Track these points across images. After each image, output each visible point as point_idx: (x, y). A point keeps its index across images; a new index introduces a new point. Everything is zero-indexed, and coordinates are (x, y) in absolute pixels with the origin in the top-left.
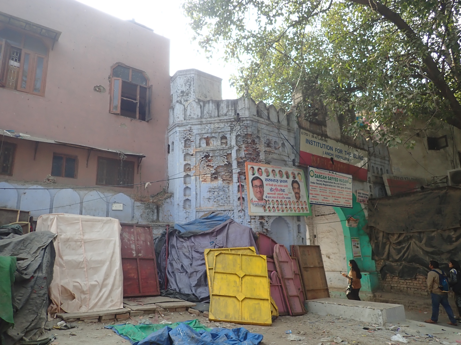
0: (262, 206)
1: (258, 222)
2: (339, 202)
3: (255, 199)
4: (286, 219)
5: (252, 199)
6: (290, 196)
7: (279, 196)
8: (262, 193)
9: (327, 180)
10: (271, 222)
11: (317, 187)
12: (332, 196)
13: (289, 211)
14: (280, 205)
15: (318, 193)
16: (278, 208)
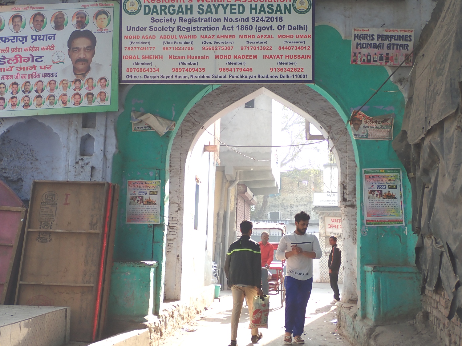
2: (251, 70)
7: (22, 72)
9: (196, 15)
12: (216, 57)
13: (46, 105)
14: (21, 92)
15: (158, 52)
16: (15, 99)
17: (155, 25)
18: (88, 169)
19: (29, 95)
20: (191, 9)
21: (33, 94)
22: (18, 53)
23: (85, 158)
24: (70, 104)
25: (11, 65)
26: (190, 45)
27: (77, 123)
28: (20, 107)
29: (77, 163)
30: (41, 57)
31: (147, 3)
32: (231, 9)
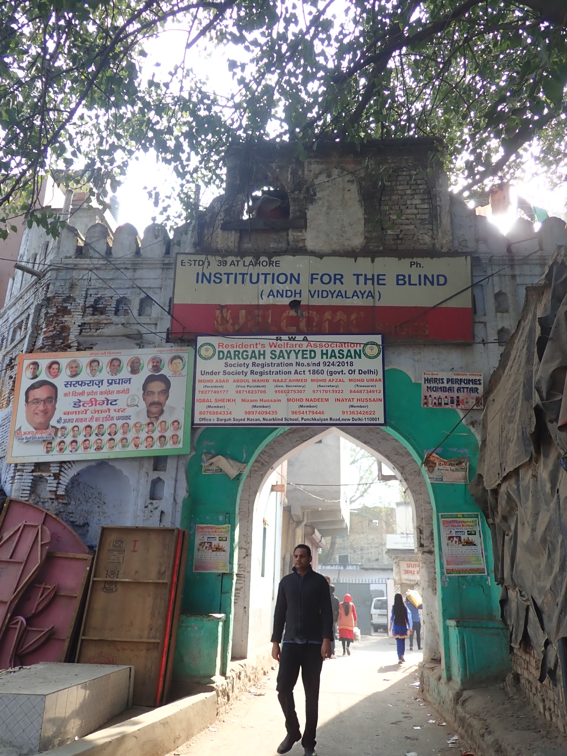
0: (44, 441)
1: (28, 479)
9: (268, 360)
12: (289, 400)
14: (94, 435)
15: (232, 395)
16: (87, 442)
17: (228, 369)
18: (157, 513)
19: (102, 438)
20: (264, 354)
22: (93, 397)
24: (142, 447)
25: (86, 408)
26: (263, 389)
27: (149, 465)
28: (92, 450)
29: (146, 507)
30: (116, 401)
31: (221, 349)
32: (303, 354)
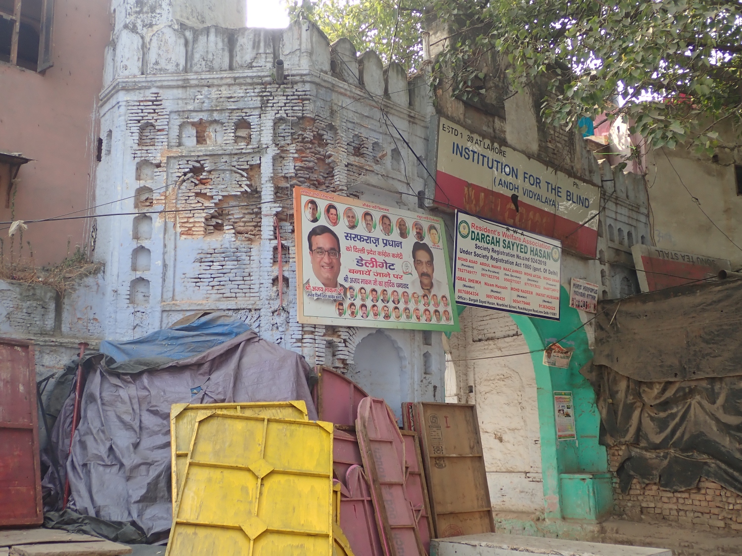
0: (335, 301)
1: (321, 343)
2: (528, 304)
3: (316, 282)
4: (394, 336)
5: (308, 282)
6: (406, 279)
7: (379, 279)
8: (335, 268)
9: (501, 249)
10: (357, 342)
11: (475, 262)
12: (512, 289)
13: (403, 318)
14: (380, 301)
15: (478, 277)
16: (375, 308)
17: (479, 251)
18: (431, 388)
19: (387, 305)
20: (499, 242)
21: (391, 305)
23: (428, 376)
25: (369, 269)
27: (419, 338)
29: (422, 381)
30: (393, 265)
31: (473, 230)
32: (521, 248)
